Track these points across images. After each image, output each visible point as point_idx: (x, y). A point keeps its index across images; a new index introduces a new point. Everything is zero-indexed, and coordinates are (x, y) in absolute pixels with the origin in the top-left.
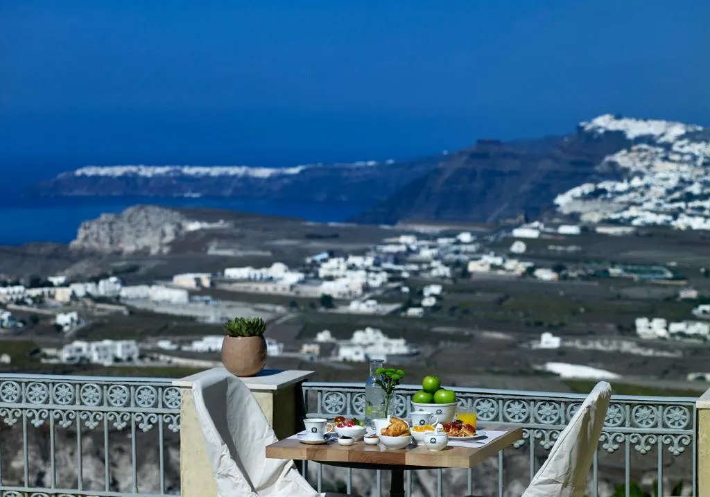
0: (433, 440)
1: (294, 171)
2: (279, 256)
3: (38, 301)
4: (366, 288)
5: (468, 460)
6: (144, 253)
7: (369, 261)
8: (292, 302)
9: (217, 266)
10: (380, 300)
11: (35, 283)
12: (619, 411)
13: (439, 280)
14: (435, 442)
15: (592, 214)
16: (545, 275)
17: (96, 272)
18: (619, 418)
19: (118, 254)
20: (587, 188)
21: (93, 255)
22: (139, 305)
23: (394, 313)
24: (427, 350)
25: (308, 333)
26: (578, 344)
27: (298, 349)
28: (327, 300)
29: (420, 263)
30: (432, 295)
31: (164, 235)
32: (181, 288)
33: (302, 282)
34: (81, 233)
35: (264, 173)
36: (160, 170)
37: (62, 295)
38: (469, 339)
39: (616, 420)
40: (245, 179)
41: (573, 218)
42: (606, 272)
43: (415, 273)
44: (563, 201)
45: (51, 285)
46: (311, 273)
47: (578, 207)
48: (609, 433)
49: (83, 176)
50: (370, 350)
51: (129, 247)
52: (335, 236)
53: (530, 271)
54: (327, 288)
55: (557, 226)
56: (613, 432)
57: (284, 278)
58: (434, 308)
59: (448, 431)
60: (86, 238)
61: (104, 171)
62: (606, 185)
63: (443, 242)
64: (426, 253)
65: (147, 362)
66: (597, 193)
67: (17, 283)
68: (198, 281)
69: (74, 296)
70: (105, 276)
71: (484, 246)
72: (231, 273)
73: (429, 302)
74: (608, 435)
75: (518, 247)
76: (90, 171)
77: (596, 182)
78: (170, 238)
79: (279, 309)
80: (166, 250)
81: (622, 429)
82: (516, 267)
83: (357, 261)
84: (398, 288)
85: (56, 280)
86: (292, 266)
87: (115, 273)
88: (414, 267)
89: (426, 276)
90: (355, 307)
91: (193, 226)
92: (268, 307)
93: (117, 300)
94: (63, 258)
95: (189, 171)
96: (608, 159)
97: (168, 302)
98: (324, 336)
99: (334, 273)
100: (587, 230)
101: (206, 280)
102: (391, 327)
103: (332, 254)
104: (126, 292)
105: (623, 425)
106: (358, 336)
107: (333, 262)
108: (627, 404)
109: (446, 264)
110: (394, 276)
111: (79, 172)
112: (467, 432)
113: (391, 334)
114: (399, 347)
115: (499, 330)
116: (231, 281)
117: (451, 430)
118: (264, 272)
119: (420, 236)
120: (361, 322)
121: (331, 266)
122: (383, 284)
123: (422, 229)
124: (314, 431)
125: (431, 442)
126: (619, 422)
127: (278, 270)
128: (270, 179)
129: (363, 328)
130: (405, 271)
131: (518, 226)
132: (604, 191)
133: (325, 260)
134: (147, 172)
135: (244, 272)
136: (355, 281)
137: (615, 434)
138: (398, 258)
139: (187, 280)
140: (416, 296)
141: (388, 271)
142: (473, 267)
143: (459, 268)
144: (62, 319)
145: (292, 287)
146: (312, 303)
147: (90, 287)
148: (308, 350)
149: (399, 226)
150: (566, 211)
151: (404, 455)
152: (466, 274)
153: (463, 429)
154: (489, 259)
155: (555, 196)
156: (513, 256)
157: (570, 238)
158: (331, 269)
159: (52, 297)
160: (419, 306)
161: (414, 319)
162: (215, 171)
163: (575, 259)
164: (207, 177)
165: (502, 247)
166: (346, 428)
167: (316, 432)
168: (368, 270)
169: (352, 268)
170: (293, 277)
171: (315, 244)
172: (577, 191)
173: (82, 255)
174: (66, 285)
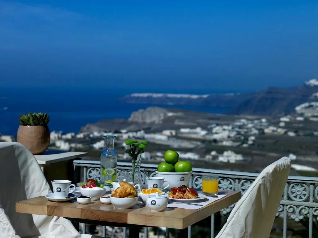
0: (153, 203)
1: (205, 96)
2: (199, 125)
3: (117, 138)
4: (229, 137)
5: (182, 222)
6: (153, 123)
7: (230, 128)
8: (203, 141)
9: (177, 128)
10: (234, 141)
11: (116, 132)
12: (305, 190)
13: (254, 135)
14: (155, 204)
15: (308, 113)
16: (291, 134)
17: (137, 129)
18: (305, 195)
19: (144, 123)
20: (307, 104)
21: (136, 123)
22: (151, 141)
23: (238, 146)
24: (249, 159)
25: (208, 152)
26: (302, 158)
27: (204, 157)
28: (215, 141)
29: (247, 129)
30: (252, 140)
31: (160, 117)
32: (165, 135)
33: (207, 134)
34: (132, 116)
35: (195, 97)
36: (160, 95)
37: (125, 136)
38: (264, 155)
39: (303, 197)
40: (189, 99)
41: (302, 115)
42: (313, 134)
43: (246, 132)
44: (298, 109)
45: (121, 133)
46: (210, 131)
47: (303, 111)
48: (296, 206)
49: (134, 97)
50: (230, 158)
51: (148, 121)
52: (218, 119)
53: (286, 133)
54: (216, 137)
55: (296, 117)
56: (300, 206)
57: (201, 133)
58: (253, 145)
59: (175, 194)
60: (134, 118)
61: (141, 95)
62: (313, 104)
63: (256, 122)
64: (250, 125)
65: (153, 160)
66: (310, 106)
67: (110, 132)
68: (171, 133)
69: (129, 137)
70: (139, 130)
71: (270, 123)
72: (183, 130)
73: (250, 142)
74: (295, 207)
75: (282, 124)
76: (136, 95)
77: (310, 102)
78: (162, 118)
79: (199, 143)
80: (161, 122)
81: (307, 204)
82: (281, 131)
83: (226, 127)
84: (240, 138)
85: (124, 131)
86: (203, 128)
87: (143, 129)
88: (246, 130)
89: (249, 133)
90: (225, 143)
91: (170, 114)
92: (195, 142)
93: (143, 138)
94: (126, 124)
95: (170, 95)
96: (314, 94)
97: (160, 140)
98: (214, 153)
99: (218, 132)
100: (306, 119)
101: (174, 133)
102: (237, 151)
103: (217, 125)
104: (147, 136)
105: (307, 200)
106: (226, 153)
107: (218, 128)
108: (311, 184)
109: (257, 129)
110: (239, 133)
111: (133, 95)
112: (190, 195)
113: (237, 153)
114: (239, 157)
115: (275, 152)
116: (182, 133)
117: (177, 193)
118: (194, 130)
119: (248, 120)
120: (226, 149)
121: (216, 129)
122: (235, 136)
123: (249, 117)
124: (59, 190)
125: (152, 204)
126: (304, 198)
127: (198, 130)
128: (197, 99)
129: (227, 150)
130: (243, 131)
131: (282, 117)
132: (312, 106)
133: (215, 127)
134: (155, 95)
135: (187, 130)
136: (225, 134)
137: (301, 208)
138: (240, 127)
139: (167, 132)
140: (246, 140)
141: (237, 131)
142: (266, 131)
143: (261, 131)
144: (124, 145)
145: (204, 136)
146: (210, 142)
147: (135, 134)
148: (208, 157)
149: (241, 116)
150: (299, 112)
151: (127, 215)
152: (263, 133)
153: (187, 193)
154: (272, 128)
155: (295, 107)
156: (280, 127)
157: (300, 122)
158: (217, 130)
159: (122, 137)
160: (247, 143)
161: (245, 148)
162: (178, 96)
163: (302, 129)
164: (176, 98)
165: (276, 124)
166: (88, 189)
167: (60, 191)
168: (229, 131)
169: (224, 130)
170: (204, 133)
171: (211, 121)
172: (303, 105)
173: (132, 123)
174: (127, 133)
